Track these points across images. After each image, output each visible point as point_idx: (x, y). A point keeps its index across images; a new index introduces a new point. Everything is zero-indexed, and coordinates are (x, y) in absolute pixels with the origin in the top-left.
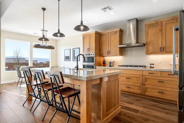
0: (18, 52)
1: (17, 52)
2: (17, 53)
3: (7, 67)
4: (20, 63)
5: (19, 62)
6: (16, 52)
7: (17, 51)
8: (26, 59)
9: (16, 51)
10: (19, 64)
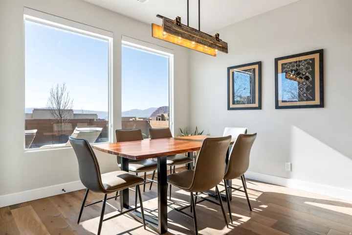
0: (59, 95)
1: (57, 94)
2: (58, 97)
3: (35, 131)
4: (64, 120)
5: (63, 118)
6: (55, 94)
7: (58, 92)
8: (74, 113)
9: (56, 91)
10: (61, 123)
